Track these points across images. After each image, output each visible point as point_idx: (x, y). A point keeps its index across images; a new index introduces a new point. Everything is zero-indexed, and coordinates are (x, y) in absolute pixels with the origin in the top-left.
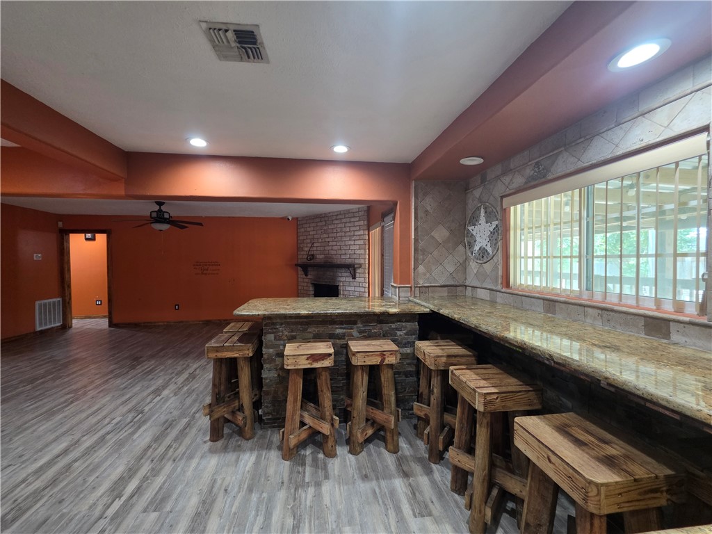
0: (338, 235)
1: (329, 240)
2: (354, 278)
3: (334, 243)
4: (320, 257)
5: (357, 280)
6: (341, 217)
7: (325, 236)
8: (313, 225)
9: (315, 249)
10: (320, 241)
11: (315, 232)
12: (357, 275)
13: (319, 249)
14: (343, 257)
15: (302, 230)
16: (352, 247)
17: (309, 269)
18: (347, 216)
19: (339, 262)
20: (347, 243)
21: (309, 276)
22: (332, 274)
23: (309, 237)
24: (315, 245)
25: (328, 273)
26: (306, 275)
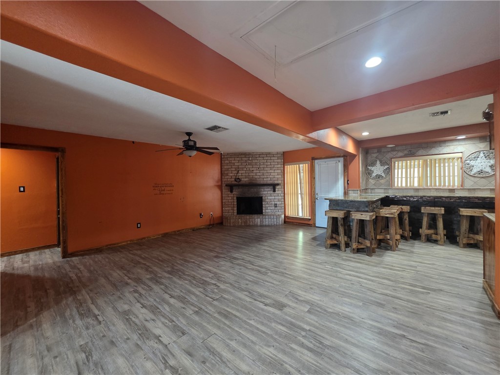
0: (261, 166)
1: (253, 169)
2: (274, 191)
3: (258, 171)
4: (245, 180)
5: (276, 192)
6: (263, 156)
7: (249, 166)
8: (238, 159)
9: (240, 174)
10: (245, 169)
11: (240, 164)
12: (276, 190)
13: (244, 174)
14: (265, 179)
15: (227, 162)
16: (272, 174)
17: (234, 188)
18: (268, 156)
19: (262, 182)
20: (268, 171)
21: (234, 193)
22: (255, 190)
23: (233, 167)
24: (240, 172)
25: (253, 190)
26: (231, 191)
